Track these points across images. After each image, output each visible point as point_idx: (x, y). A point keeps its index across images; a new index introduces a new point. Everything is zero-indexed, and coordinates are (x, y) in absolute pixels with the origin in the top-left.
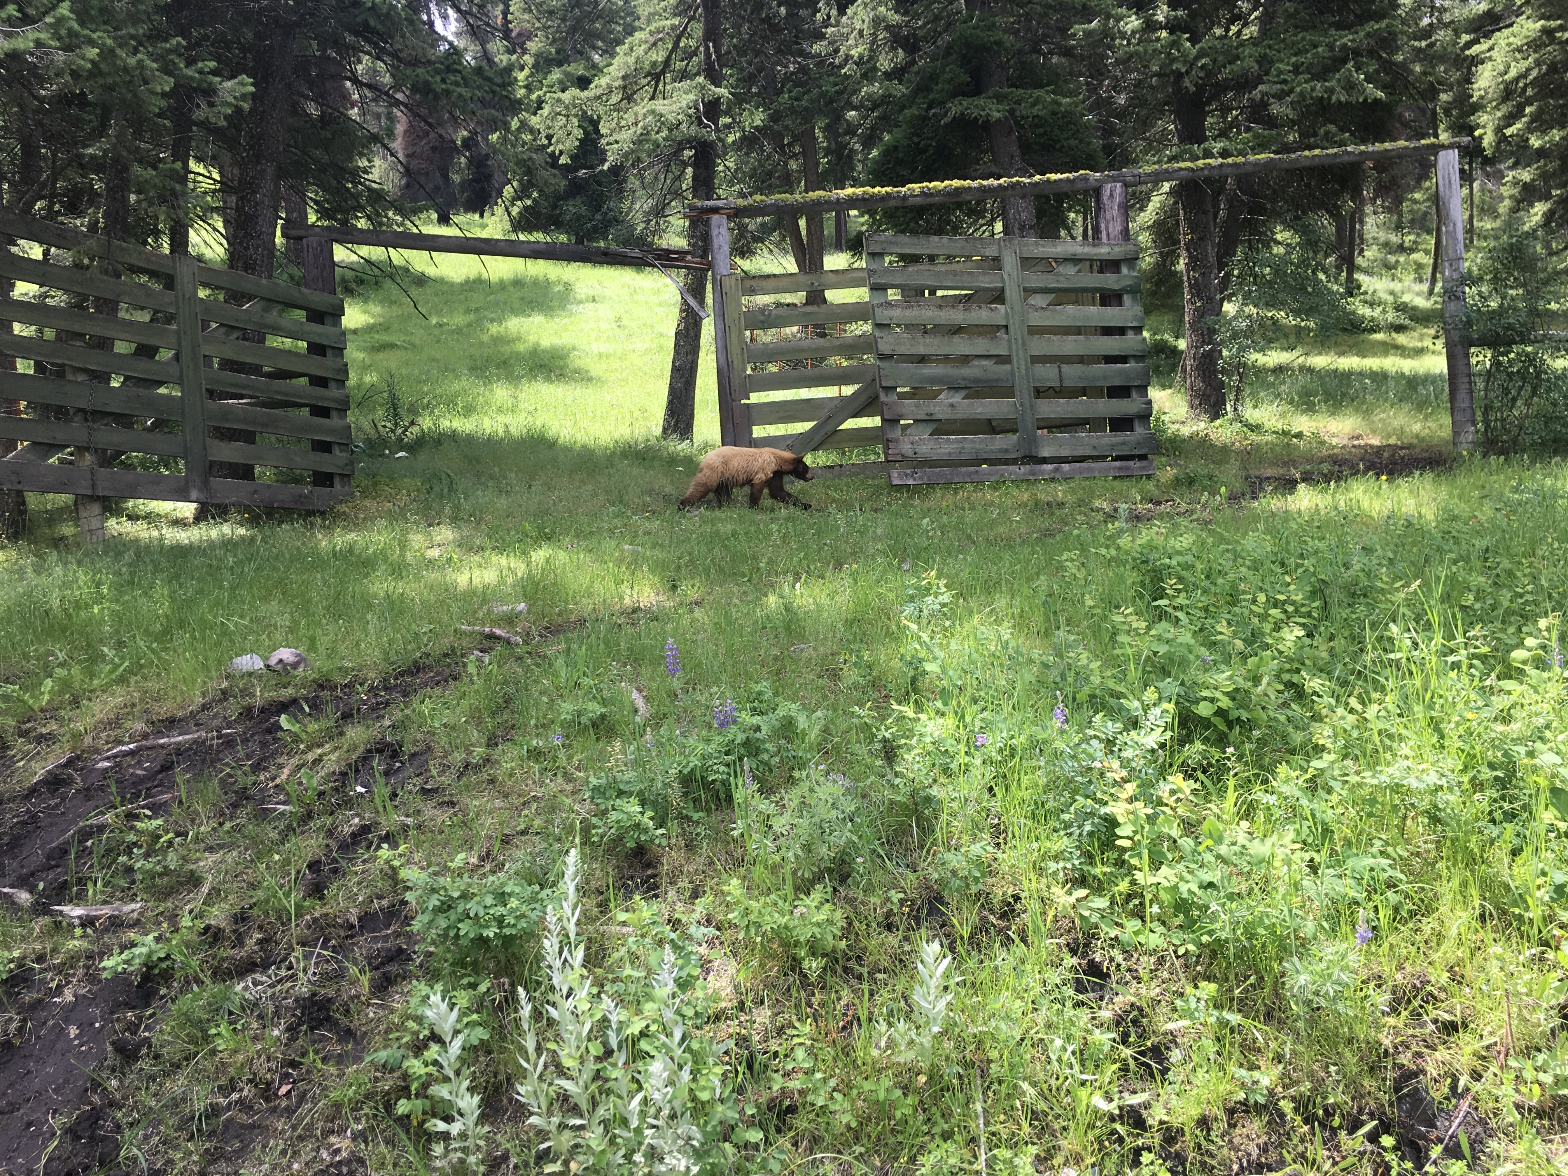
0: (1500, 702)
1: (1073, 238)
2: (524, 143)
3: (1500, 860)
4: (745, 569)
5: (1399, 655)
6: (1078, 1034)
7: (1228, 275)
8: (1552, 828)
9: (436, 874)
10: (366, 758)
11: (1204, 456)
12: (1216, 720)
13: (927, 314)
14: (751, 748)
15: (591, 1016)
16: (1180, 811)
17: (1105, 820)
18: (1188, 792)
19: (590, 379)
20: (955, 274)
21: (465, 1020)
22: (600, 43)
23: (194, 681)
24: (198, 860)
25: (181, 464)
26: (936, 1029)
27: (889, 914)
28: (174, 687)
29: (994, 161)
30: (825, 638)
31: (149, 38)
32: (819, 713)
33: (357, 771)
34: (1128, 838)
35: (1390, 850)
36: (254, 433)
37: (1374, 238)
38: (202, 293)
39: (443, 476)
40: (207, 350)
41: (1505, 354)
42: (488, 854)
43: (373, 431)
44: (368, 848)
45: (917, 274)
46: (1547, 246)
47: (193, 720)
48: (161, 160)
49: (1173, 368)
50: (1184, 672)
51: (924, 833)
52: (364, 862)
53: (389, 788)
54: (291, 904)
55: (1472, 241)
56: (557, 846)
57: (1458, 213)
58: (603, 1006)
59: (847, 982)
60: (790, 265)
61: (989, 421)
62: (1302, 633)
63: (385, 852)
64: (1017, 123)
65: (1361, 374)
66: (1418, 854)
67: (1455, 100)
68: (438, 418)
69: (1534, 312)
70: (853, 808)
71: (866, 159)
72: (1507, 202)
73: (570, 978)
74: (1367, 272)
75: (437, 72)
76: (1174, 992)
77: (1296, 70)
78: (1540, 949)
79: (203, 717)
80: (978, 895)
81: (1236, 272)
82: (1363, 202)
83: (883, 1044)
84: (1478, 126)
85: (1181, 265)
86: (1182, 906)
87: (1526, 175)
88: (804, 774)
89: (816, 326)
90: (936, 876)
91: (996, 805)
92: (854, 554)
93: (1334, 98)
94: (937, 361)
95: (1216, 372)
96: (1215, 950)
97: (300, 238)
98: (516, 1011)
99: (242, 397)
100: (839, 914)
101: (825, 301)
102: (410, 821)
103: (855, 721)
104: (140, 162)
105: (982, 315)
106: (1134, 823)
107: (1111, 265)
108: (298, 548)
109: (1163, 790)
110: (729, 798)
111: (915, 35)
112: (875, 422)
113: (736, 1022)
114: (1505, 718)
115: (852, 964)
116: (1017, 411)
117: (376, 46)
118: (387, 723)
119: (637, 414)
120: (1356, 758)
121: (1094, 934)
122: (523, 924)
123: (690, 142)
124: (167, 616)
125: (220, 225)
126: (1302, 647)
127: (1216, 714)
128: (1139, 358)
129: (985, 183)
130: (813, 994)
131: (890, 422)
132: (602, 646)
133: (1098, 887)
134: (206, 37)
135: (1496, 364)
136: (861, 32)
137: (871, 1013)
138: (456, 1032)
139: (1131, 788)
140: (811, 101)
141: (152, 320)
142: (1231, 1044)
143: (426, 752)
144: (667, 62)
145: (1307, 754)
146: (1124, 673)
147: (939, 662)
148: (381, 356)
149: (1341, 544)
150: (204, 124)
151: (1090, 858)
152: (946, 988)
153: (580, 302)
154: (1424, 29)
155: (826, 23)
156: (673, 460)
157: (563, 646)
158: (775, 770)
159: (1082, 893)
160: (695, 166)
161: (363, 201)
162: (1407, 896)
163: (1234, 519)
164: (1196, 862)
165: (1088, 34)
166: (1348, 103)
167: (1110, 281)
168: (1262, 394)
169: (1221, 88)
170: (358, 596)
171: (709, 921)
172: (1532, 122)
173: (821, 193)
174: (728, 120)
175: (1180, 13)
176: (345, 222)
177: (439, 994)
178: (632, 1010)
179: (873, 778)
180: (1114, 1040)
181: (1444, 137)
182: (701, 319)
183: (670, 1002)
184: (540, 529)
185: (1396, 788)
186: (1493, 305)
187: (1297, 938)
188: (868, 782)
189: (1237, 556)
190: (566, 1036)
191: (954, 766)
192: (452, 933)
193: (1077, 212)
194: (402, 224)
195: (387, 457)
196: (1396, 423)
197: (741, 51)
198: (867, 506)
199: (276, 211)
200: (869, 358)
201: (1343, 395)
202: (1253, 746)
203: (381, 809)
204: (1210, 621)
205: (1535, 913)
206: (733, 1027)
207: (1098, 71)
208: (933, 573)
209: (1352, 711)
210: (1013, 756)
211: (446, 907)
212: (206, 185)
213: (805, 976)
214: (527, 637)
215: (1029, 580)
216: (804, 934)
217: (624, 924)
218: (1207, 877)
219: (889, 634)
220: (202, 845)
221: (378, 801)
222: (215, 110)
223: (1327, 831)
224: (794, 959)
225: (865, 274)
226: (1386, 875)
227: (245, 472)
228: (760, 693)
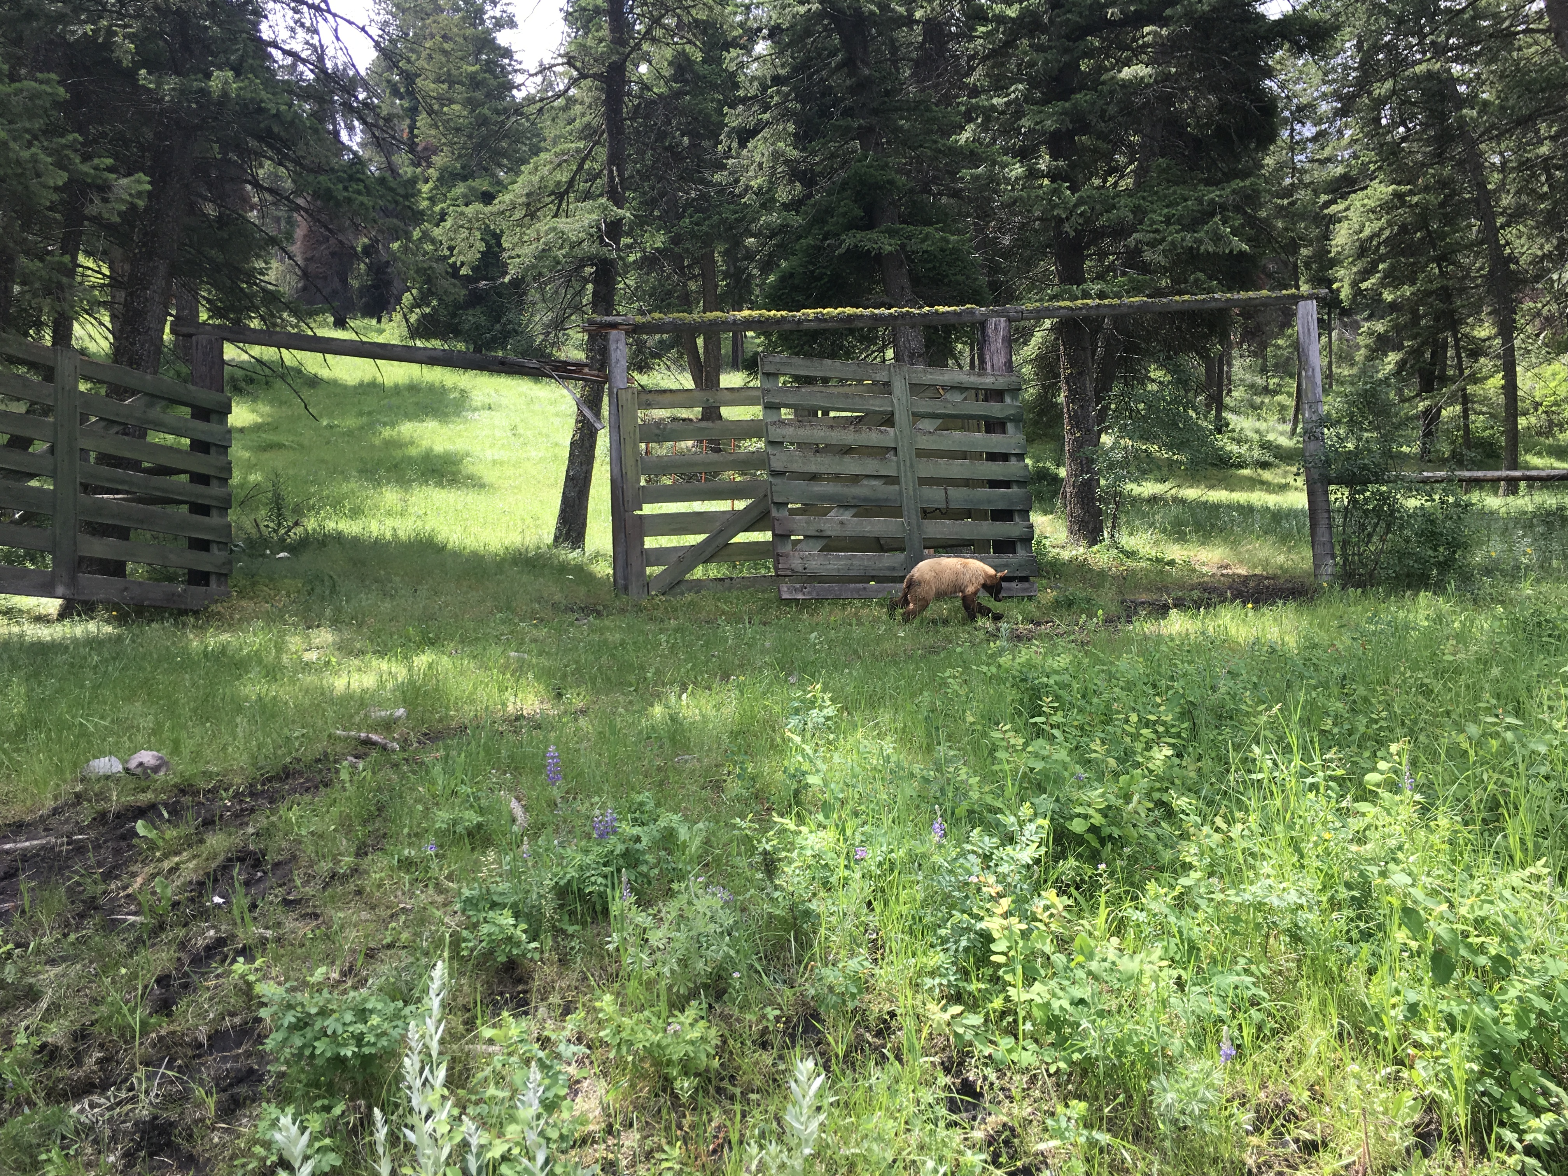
0: (1356, 824)
1: (961, 367)
2: (426, 253)
3: (1357, 979)
4: (632, 678)
5: (1260, 776)
6: (949, 1155)
7: (1106, 408)
8: (1405, 948)
9: (293, 989)
10: (226, 867)
11: (1084, 580)
12: (1089, 837)
13: (818, 434)
14: (631, 858)
15: (451, 1139)
16: (1053, 927)
17: (981, 935)
18: (1061, 907)
19: (482, 486)
20: (846, 396)
21: (317, 1145)
22: (505, 161)
23: (46, 783)
24: (39, 972)
25: (49, 558)
26: (807, 1151)
27: (765, 1031)
28: (25, 790)
29: (886, 292)
30: (710, 750)
31: (45, 132)
32: (700, 825)
33: (216, 880)
34: (1002, 953)
35: (1253, 967)
36: (128, 529)
37: (1241, 380)
38: (83, 387)
39: (326, 578)
40: (84, 443)
41: (1362, 492)
42: (351, 969)
43: (254, 531)
44: (223, 961)
45: (810, 395)
46: (1400, 392)
47: (43, 824)
48: (49, 253)
49: (1055, 494)
50: (1059, 789)
51: (802, 948)
52: (218, 977)
53: (249, 898)
54: (135, 1021)
55: (1331, 386)
56: (424, 961)
57: (1317, 360)
58: (463, 1128)
59: (719, 1102)
60: (687, 382)
61: (878, 539)
62: (1170, 753)
63: (240, 966)
64: (908, 257)
65: (1230, 507)
66: (1280, 973)
67: (1314, 255)
68: (324, 519)
69: (1388, 454)
70: (731, 922)
71: (764, 283)
72: (1363, 351)
73: (430, 1098)
74: (1233, 411)
75: (340, 180)
76: (1045, 1112)
77: (1168, 221)
78: (1394, 1068)
79: (53, 822)
80: (855, 1011)
81: (1113, 406)
82: (1230, 346)
83: (753, 1168)
84: (1336, 280)
85: (1061, 399)
86: (1054, 1023)
87: (1380, 327)
88: (683, 885)
89: (710, 441)
90: (812, 992)
91: (874, 920)
92: (742, 666)
93: (1202, 248)
94: (828, 480)
95: (1094, 499)
96: (1085, 1068)
97: (190, 336)
98: (371, 1134)
99: (118, 492)
100: (713, 1032)
101: (720, 417)
102: (269, 933)
103: (736, 832)
104: (27, 253)
105: (873, 437)
106: (1009, 939)
107: (995, 395)
108: (167, 648)
109: (1037, 906)
110: (606, 911)
111: (812, 170)
112: (765, 536)
113: (604, 1146)
114: (1360, 839)
115: (725, 1084)
116: (904, 531)
117: (279, 152)
118: (251, 830)
119: (529, 521)
120: (1222, 877)
121: (968, 1052)
122: (384, 1042)
123: (590, 260)
124: (22, 715)
125: (106, 320)
126: (1172, 766)
127: (1089, 830)
128: (1022, 483)
129: (876, 311)
130: (684, 1116)
131: (781, 537)
132: (482, 754)
133: (973, 1004)
134: (104, 135)
135: (1353, 501)
136: (760, 165)
137: (742, 1135)
138: (306, 1158)
139: (1006, 903)
140: (712, 226)
141: (28, 412)
142: (1100, 1165)
143: (290, 861)
144: (571, 182)
145: (1175, 871)
146: (1002, 788)
147: (821, 774)
148: (267, 455)
149: (1209, 666)
150: (96, 220)
151: (965, 974)
152: (819, 1109)
153: (476, 409)
154: (1286, 188)
155: (727, 154)
156: (564, 568)
157: (442, 752)
158: (654, 882)
159: (957, 1009)
160: (596, 282)
161: (257, 301)
162: (1269, 1015)
163: (1109, 641)
164: (1068, 979)
165: (976, 178)
166: (1214, 253)
167: (994, 409)
168: (1137, 522)
169: (1098, 235)
170: (228, 698)
171: (579, 1040)
172: (1385, 277)
173: (719, 314)
174: (630, 241)
175: (1061, 163)
176: (237, 322)
177: (290, 1117)
178: (494, 1131)
179: (752, 891)
180: (986, 1162)
181: (1305, 288)
182: (597, 430)
183: (534, 1124)
184: (424, 634)
185: (1259, 906)
186: (1350, 446)
187: (1165, 1056)
188: (748, 896)
189: (1111, 676)
190: (422, 1161)
191: (833, 880)
192: (307, 1053)
193: (964, 343)
194: (297, 326)
195: (267, 557)
196: (1261, 555)
197: (645, 177)
198: (756, 619)
199: (166, 307)
200: (762, 474)
201: (1213, 526)
202: (1124, 863)
203: (239, 921)
204: (1085, 739)
205: (1390, 1032)
206: (600, 1151)
207: (985, 213)
208: (818, 686)
209: (1217, 830)
210: (892, 870)
211: (302, 1024)
212: (95, 279)
213: (677, 1097)
214: (405, 743)
215: (913, 695)
216: (677, 1053)
217: (491, 1042)
218: (1078, 993)
219: (773, 746)
220: (43, 958)
221: (236, 911)
222: (109, 206)
223: (1193, 949)
224: (666, 1079)
225: (759, 393)
226: (1250, 993)
227: (116, 569)
228: (642, 804)
